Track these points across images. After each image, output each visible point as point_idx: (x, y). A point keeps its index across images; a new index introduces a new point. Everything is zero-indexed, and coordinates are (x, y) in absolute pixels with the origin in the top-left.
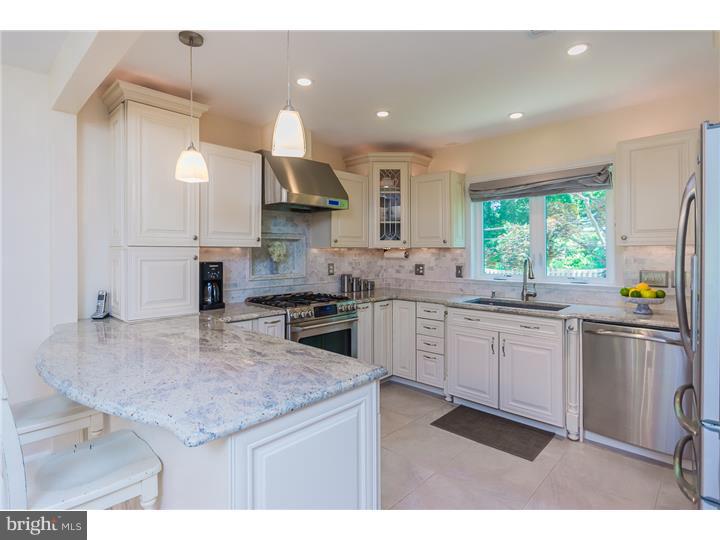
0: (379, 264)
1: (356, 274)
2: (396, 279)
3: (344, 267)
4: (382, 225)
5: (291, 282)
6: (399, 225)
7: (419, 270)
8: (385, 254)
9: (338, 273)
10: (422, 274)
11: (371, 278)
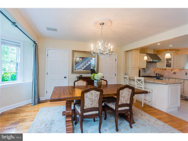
0: (164, 72)
1: (159, 73)
2: (168, 75)
3: (157, 72)
4: (167, 65)
5: (147, 74)
6: (171, 65)
7: (174, 73)
8: (166, 70)
9: (156, 73)
10: (176, 74)
11: (162, 74)
